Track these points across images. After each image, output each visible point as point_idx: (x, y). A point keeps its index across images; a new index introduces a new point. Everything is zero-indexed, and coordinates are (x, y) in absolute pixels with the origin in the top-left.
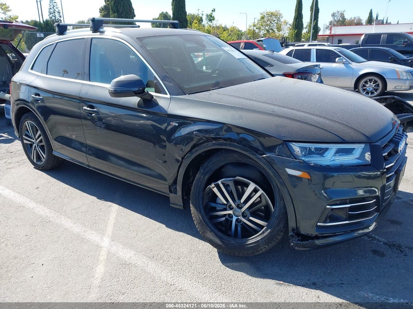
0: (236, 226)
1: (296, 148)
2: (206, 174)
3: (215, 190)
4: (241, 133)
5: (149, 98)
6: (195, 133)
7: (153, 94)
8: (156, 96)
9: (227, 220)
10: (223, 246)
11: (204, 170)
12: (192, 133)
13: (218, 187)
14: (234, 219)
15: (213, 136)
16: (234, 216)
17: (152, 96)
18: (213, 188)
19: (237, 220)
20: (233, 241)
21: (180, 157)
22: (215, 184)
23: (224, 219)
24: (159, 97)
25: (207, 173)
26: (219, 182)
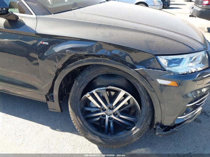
0: (109, 123)
1: (163, 60)
2: (81, 87)
3: (91, 98)
4: (113, 50)
5: (14, 19)
6: (67, 51)
7: (18, 14)
8: (21, 16)
9: (101, 119)
10: (104, 143)
11: (79, 82)
12: (64, 51)
13: (93, 95)
14: (107, 117)
15: (86, 53)
16: (106, 115)
17: (17, 17)
18: (89, 96)
19: (109, 118)
20: (111, 138)
21: (54, 72)
22: (90, 94)
23: (98, 119)
24: (24, 17)
25: (82, 85)
26: (94, 92)
